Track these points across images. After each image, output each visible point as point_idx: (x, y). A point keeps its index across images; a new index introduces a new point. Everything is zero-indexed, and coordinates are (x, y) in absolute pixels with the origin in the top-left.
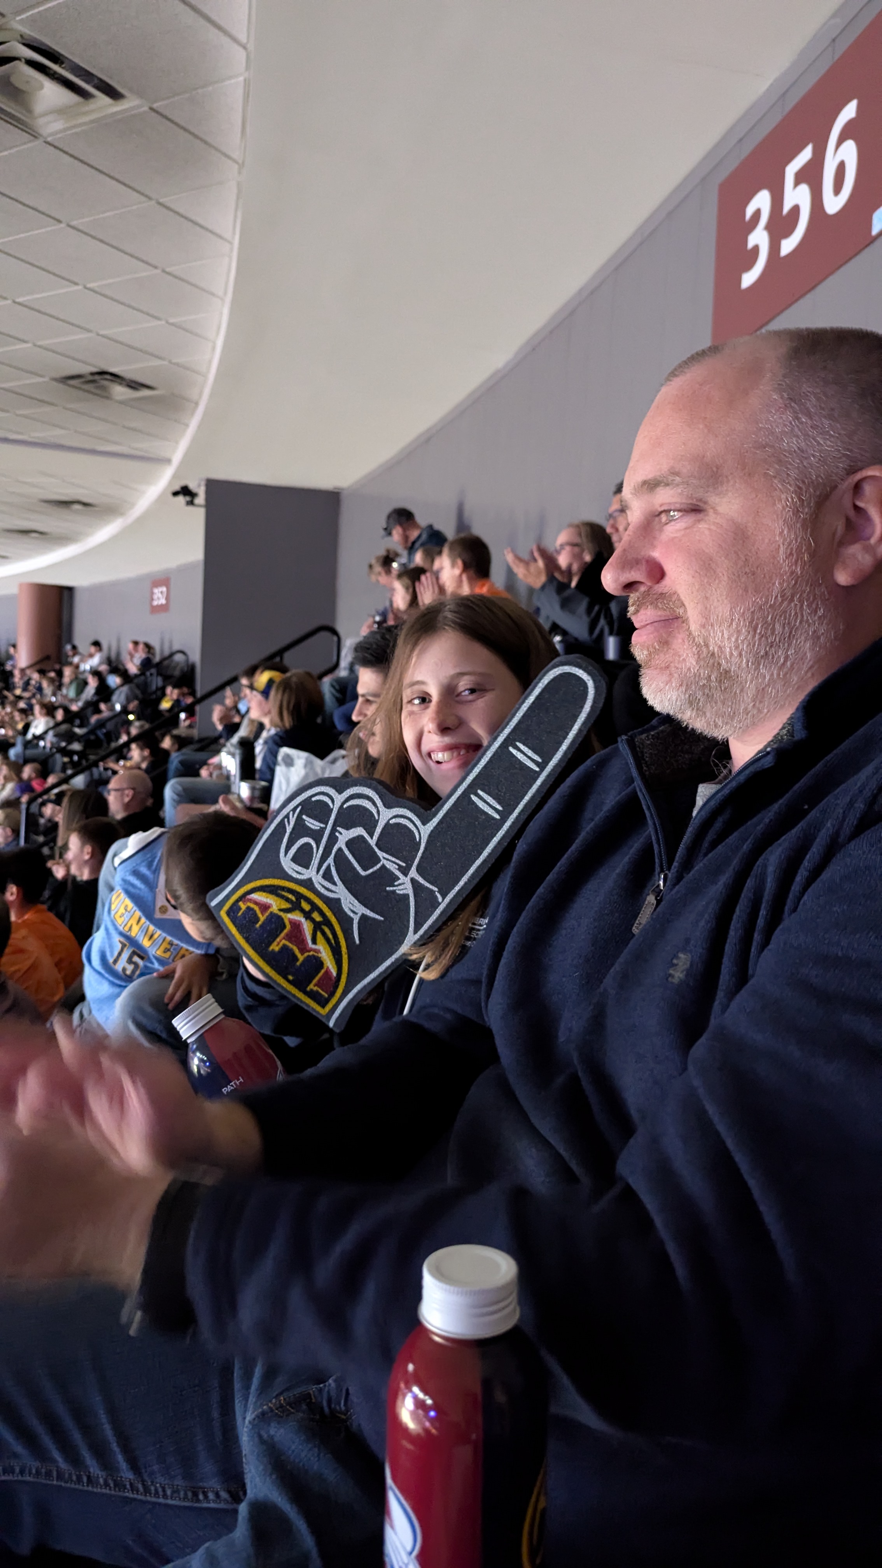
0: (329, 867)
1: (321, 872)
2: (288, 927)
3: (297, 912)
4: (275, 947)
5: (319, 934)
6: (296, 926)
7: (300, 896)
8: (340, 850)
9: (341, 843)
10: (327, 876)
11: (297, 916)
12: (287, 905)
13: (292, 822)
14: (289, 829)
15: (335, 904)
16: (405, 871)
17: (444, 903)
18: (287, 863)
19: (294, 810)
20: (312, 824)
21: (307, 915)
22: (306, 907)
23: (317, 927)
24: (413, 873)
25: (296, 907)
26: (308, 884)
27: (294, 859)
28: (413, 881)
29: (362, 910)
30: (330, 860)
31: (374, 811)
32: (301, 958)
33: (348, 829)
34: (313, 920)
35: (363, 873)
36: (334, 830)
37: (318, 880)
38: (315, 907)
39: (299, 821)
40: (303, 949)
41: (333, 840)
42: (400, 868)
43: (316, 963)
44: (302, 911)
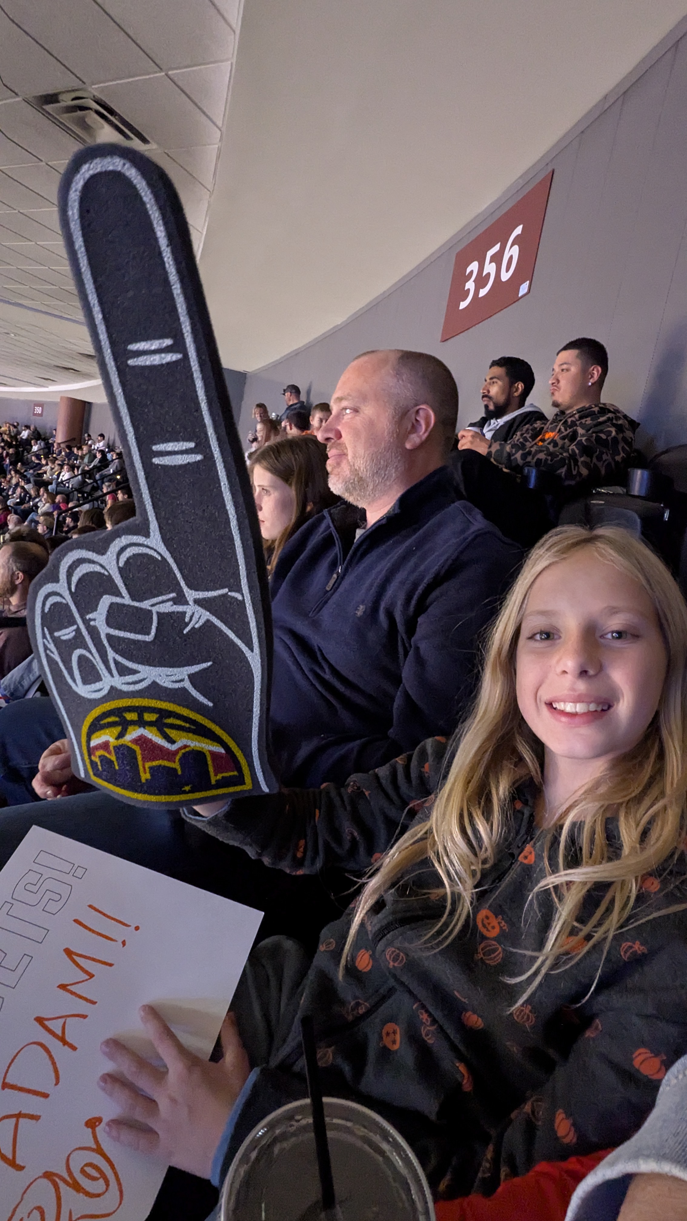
0: (116, 663)
1: (115, 672)
2: (137, 748)
3: (130, 728)
4: (145, 776)
5: (168, 731)
6: (141, 741)
7: (119, 712)
8: (109, 637)
9: (104, 630)
10: (123, 671)
11: (134, 733)
12: (117, 730)
13: (54, 649)
14: (57, 657)
15: (154, 690)
16: (181, 599)
17: (245, 595)
18: (83, 690)
19: (44, 637)
20: (66, 634)
21: (141, 723)
22: (131, 716)
23: (159, 726)
24: (191, 595)
25: (125, 725)
26: (114, 693)
27: (85, 682)
28: (197, 602)
29: (184, 672)
30: (111, 654)
31: (98, 569)
32: (176, 765)
33: (95, 609)
34: (151, 724)
35: (149, 638)
36: (86, 622)
37: (119, 682)
38: (141, 710)
39: (57, 642)
40: (169, 755)
41: (94, 632)
42: (175, 601)
43: (198, 756)
44: (133, 723)
